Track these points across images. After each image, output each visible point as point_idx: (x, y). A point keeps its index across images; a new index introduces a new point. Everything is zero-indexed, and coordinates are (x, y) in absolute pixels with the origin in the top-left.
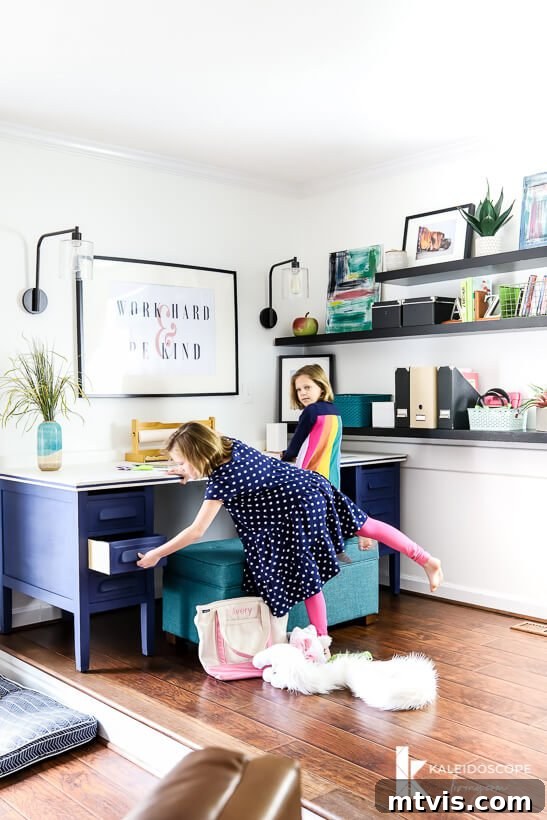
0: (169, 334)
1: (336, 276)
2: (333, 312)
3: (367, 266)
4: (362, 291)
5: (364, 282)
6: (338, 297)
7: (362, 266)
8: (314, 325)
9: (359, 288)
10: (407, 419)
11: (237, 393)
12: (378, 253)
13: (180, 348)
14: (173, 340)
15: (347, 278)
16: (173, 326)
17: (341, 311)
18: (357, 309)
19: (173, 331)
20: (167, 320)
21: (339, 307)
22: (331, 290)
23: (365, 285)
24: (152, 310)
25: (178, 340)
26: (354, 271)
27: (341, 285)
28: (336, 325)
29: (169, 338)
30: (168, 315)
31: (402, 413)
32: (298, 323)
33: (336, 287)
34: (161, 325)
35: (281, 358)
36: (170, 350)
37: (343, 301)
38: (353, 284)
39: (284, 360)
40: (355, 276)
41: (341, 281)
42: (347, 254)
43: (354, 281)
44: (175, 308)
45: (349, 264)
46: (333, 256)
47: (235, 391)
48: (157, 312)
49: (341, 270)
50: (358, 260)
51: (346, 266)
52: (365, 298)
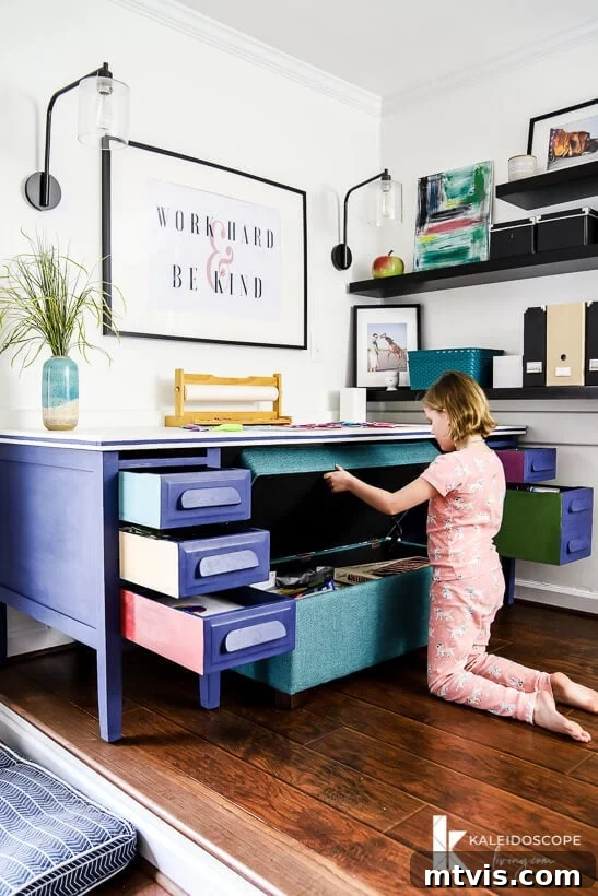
0: (224, 261)
1: (428, 206)
2: (423, 250)
3: (472, 189)
4: (465, 220)
5: (467, 209)
6: (430, 231)
7: (464, 190)
8: (400, 266)
9: (460, 217)
10: (542, 375)
11: (305, 348)
12: (487, 171)
13: (237, 281)
14: (228, 269)
15: (444, 206)
16: (229, 250)
17: (435, 248)
18: (457, 243)
19: (228, 257)
20: (222, 242)
21: (432, 243)
22: (421, 222)
23: (469, 212)
24: (202, 226)
25: (235, 269)
26: (452, 197)
27: (436, 216)
28: (428, 265)
29: (224, 266)
30: (223, 234)
31: (535, 367)
32: (379, 263)
33: (428, 220)
34: (214, 248)
35: (355, 309)
36: (225, 282)
37: (437, 236)
38: (452, 213)
39: (359, 311)
40: (455, 203)
41: (434, 211)
42: (442, 177)
43: (454, 209)
44: (232, 227)
45: (446, 189)
46: (424, 182)
47: (302, 344)
48: (210, 230)
49: (435, 197)
50: (458, 183)
51: (442, 191)
52: (470, 229)
